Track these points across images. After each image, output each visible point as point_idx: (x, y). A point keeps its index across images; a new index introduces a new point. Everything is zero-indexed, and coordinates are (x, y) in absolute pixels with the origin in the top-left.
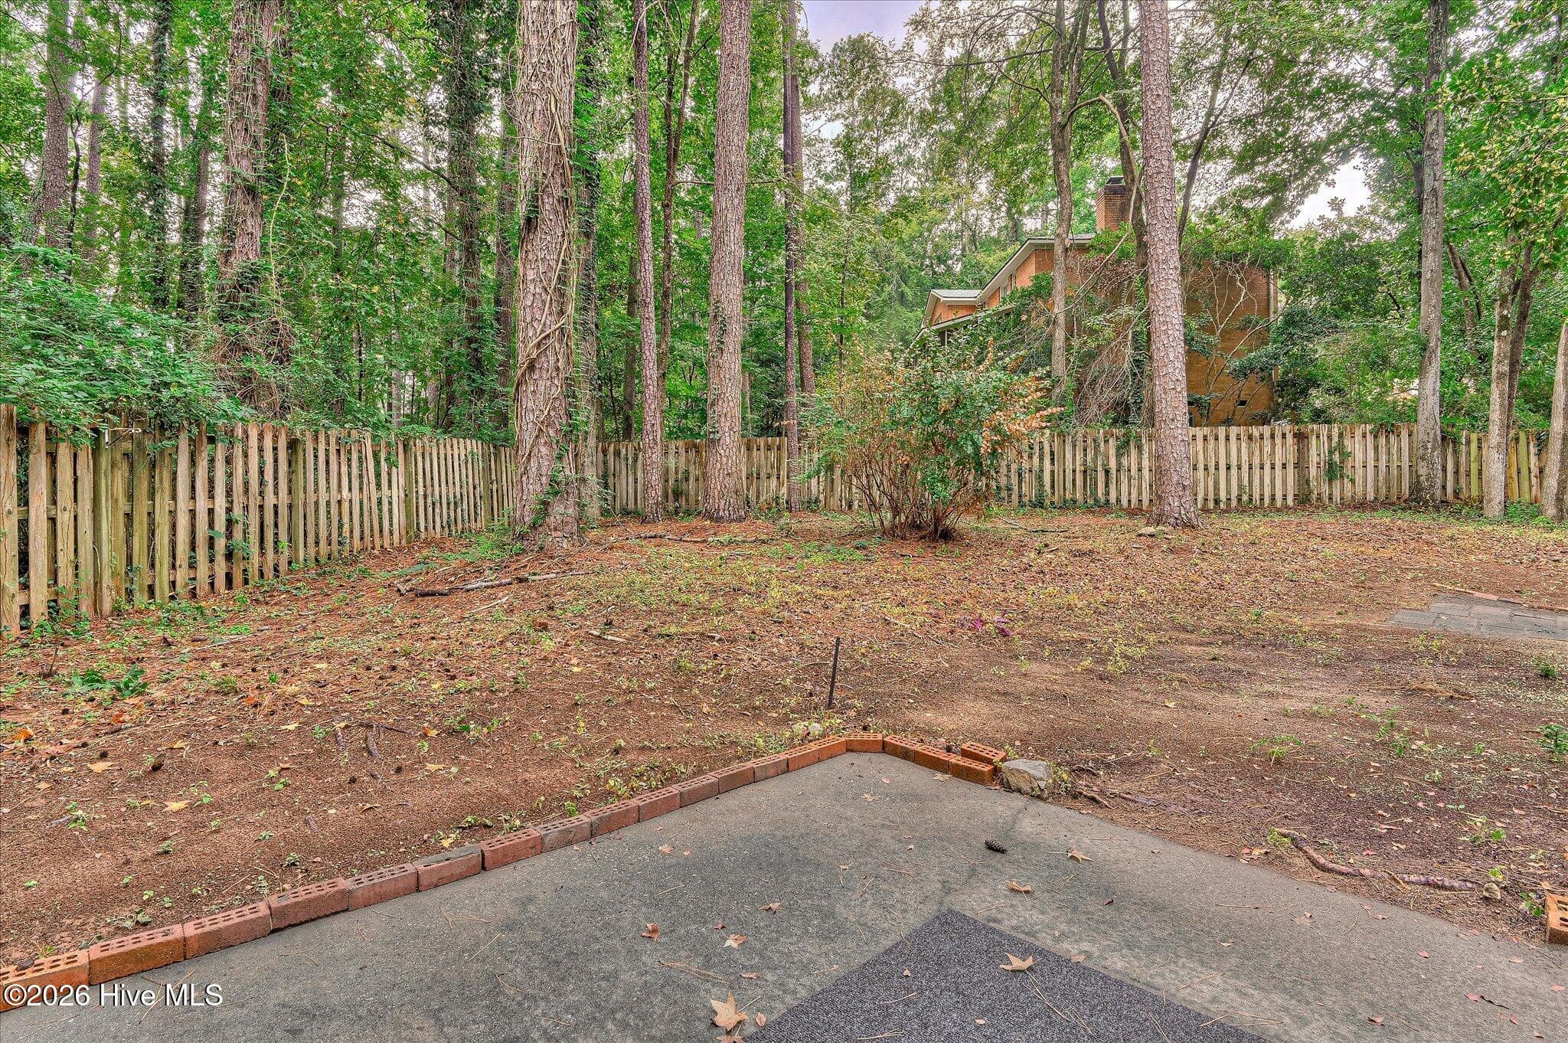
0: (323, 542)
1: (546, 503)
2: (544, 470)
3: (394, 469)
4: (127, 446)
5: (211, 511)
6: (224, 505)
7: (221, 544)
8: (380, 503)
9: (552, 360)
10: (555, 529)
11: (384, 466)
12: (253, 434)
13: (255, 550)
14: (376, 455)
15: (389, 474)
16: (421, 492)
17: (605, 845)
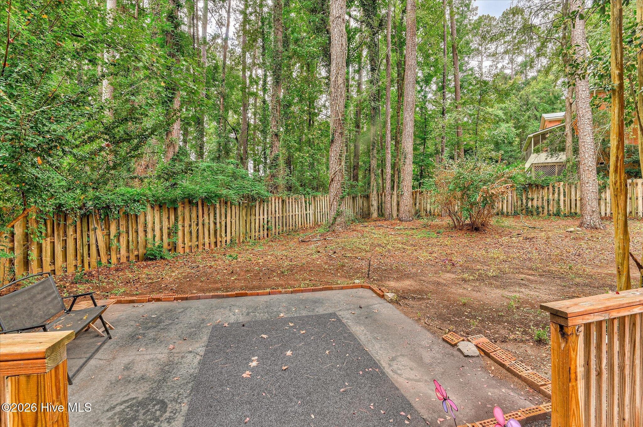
0: (291, 226)
1: (335, 218)
2: (335, 209)
3: (311, 205)
4: (246, 204)
5: (264, 219)
6: (266, 217)
7: (266, 226)
8: (306, 215)
9: (337, 178)
10: (338, 225)
11: (308, 204)
12: (273, 199)
13: (274, 228)
14: (305, 202)
15: (309, 207)
16: (319, 211)
17: (293, 295)
